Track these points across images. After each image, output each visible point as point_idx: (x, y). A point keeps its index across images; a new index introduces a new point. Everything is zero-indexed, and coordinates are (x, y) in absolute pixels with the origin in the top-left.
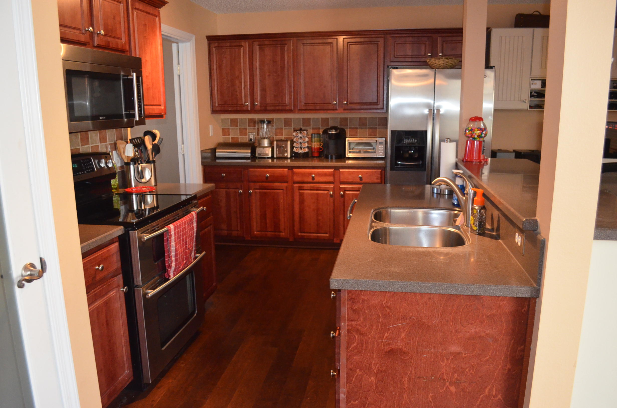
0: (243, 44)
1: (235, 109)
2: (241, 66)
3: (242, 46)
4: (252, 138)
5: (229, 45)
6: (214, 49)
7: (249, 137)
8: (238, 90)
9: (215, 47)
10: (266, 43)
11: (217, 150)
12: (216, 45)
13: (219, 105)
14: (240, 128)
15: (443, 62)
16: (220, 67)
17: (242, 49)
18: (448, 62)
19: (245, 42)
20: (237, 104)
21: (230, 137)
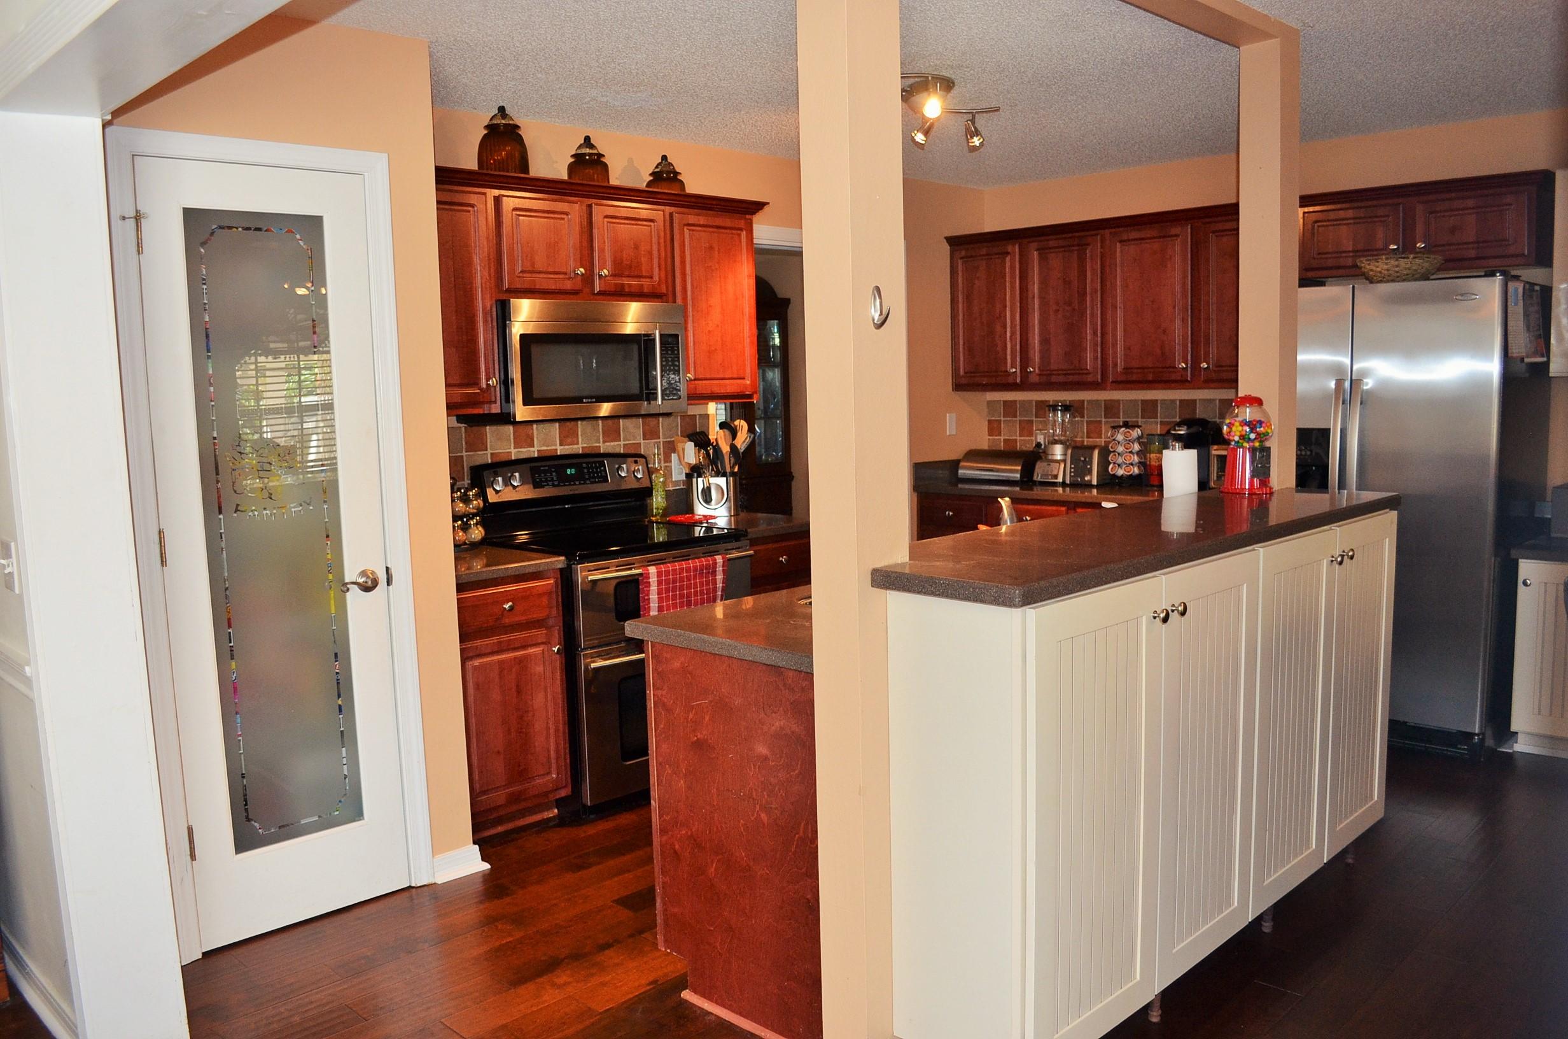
0: (1010, 249)
1: (993, 381)
2: (1005, 295)
3: (1008, 253)
4: (1042, 443)
5: (984, 253)
6: (960, 262)
7: (1036, 438)
8: (999, 342)
9: (961, 258)
10: (1052, 243)
11: (962, 464)
12: (963, 253)
13: (965, 373)
14: (1020, 421)
15: (1386, 267)
16: (968, 298)
17: (1008, 259)
18: (1397, 266)
19: (1014, 245)
20: (996, 372)
21: (1002, 438)
